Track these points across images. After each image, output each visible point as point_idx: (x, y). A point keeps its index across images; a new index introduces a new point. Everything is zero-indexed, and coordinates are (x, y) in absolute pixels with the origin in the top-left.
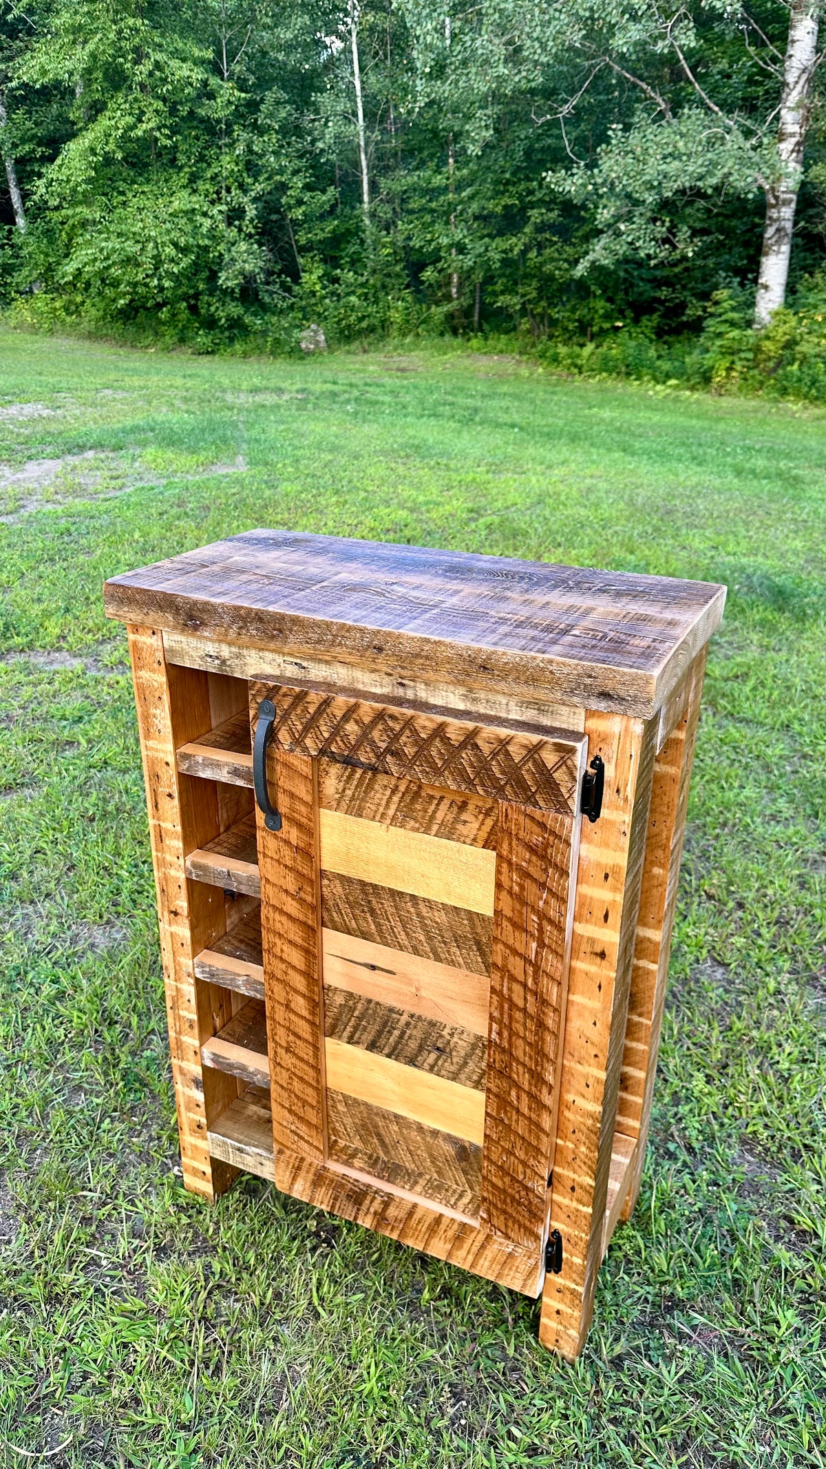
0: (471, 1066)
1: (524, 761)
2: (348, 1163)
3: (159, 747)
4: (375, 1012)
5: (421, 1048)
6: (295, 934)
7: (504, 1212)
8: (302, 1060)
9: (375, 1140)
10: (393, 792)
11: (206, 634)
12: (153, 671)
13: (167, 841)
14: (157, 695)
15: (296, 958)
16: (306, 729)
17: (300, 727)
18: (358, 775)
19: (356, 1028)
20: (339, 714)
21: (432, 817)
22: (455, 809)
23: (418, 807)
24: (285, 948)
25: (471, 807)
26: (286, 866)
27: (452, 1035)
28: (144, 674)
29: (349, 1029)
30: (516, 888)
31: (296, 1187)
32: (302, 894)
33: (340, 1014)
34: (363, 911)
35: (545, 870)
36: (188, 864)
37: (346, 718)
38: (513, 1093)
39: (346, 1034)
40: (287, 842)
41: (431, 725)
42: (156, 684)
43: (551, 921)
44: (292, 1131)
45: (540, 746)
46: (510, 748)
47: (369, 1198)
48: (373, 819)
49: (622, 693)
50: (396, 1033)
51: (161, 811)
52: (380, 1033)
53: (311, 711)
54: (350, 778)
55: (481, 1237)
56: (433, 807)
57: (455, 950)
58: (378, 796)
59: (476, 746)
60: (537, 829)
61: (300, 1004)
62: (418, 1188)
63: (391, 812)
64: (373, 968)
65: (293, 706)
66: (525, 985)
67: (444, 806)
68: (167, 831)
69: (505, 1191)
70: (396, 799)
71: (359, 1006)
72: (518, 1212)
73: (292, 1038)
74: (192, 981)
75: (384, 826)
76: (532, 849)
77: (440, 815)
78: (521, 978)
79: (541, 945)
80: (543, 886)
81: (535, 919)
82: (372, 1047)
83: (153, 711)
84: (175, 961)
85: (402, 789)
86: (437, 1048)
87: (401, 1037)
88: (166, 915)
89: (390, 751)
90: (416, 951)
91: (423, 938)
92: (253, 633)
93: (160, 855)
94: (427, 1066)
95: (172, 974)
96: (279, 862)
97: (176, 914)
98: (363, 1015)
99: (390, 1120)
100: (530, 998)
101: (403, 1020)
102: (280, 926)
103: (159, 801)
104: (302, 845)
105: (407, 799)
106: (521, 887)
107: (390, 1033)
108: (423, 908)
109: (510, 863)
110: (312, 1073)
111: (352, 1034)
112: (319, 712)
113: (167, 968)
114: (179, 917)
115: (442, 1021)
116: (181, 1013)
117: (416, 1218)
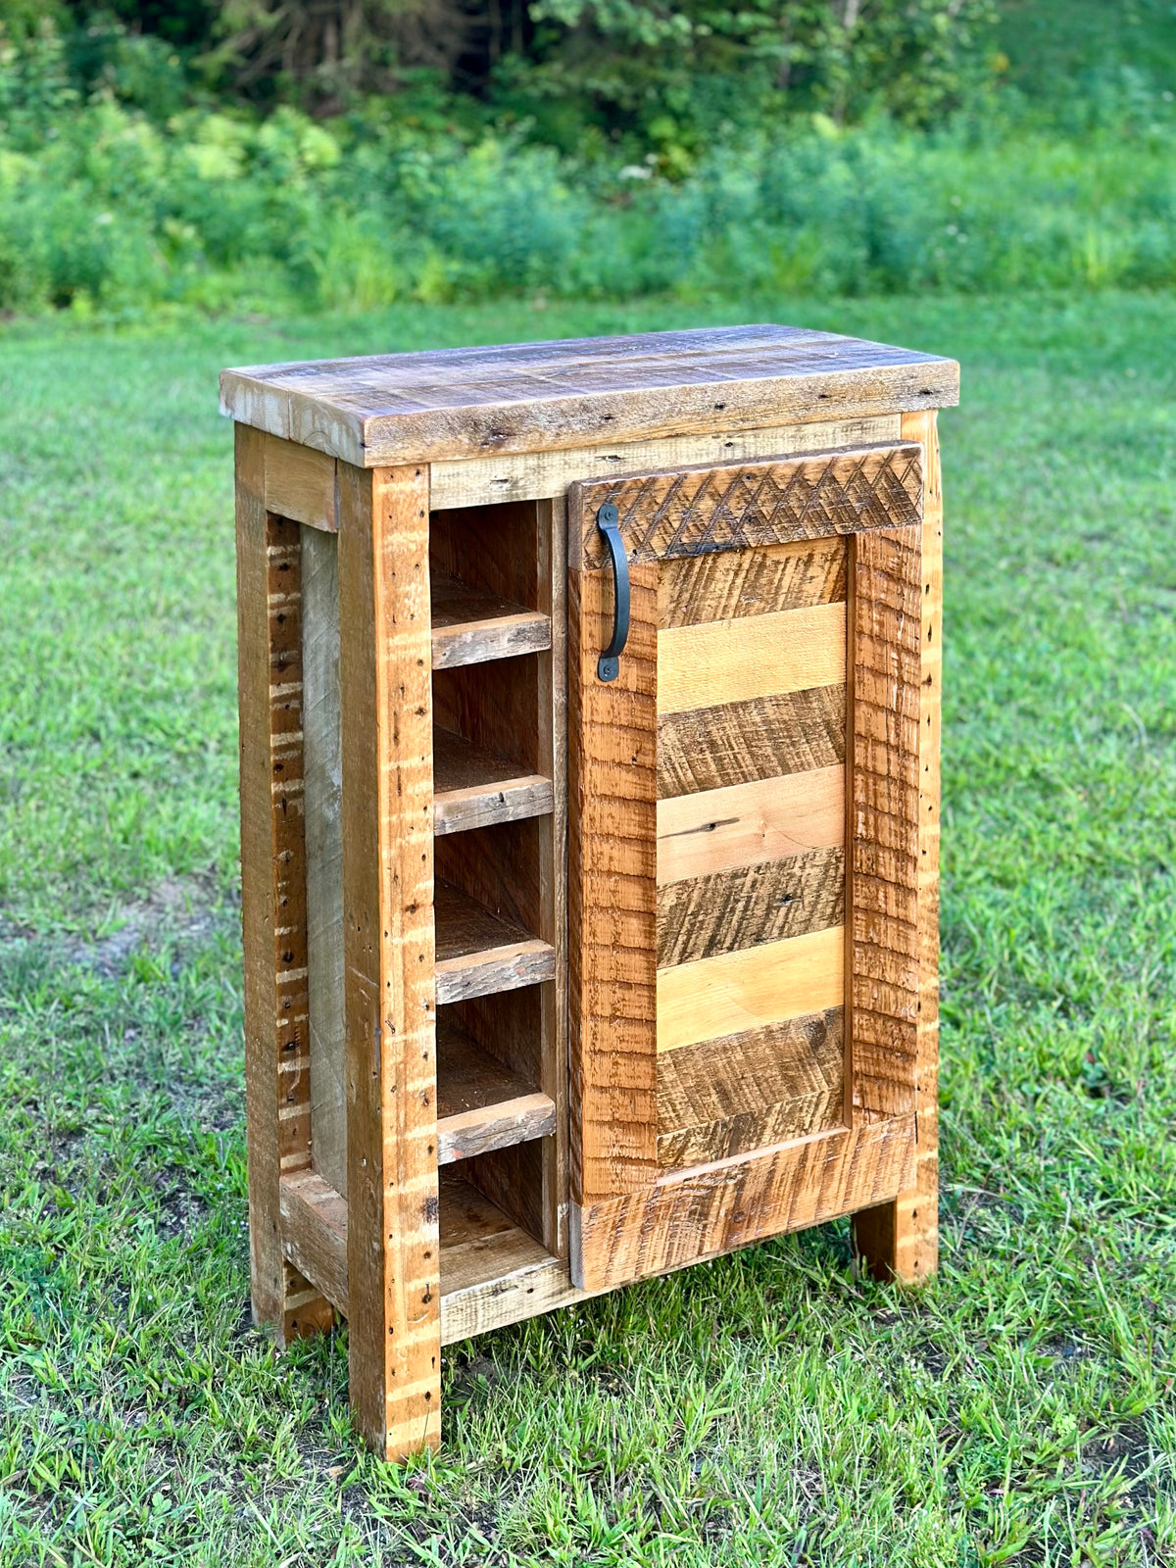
0: (824, 894)
1: (877, 480)
2: (678, 1165)
3: (411, 640)
4: (715, 891)
5: (769, 908)
6: (628, 822)
7: (878, 1077)
8: (633, 1021)
9: (714, 1098)
10: (736, 574)
11: (513, 448)
12: (412, 529)
13: (409, 790)
14: (413, 562)
15: (628, 859)
16: (653, 526)
17: (645, 526)
18: (696, 569)
19: (689, 933)
20: (691, 492)
21: (779, 587)
22: (802, 567)
23: (763, 581)
24: (615, 853)
25: (817, 558)
26: (621, 727)
27: (802, 868)
28: (396, 538)
29: (682, 938)
30: (876, 628)
31: (616, 1262)
32: (641, 759)
33: (670, 923)
34: (702, 751)
35: (901, 594)
36: (440, 811)
37: (698, 496)
38: (881, 895)
39: (677, 951)
40: (624, 690)
41: (789, 472)
42: (413, 547)
43: (908, 651)
44: (614, 1160)
45: (890, 458)
46: (865, 470)
47: (718, 1193)
48: (714, 618)
49: (937, 386)
50: (740, 906)
51: (402, 745)
52: (720, 920)
53: (660, 500)
54: (687, 573)
55: (854, 1140)
56: (778, 576)
57: (805, 747)
58: (720, 586)
59: (834, 479)
60: (892, 550)
61: (633, 931)
62: (766, 1138)
63: (733, 602)
64: (713, 826)
65: (638, 501)
66: (887, 744)
67: (790, 569)
68: (410, 771)
69: (878, 1045)
70: (739, 581)
71: (695, 895)
72: (892, 1066)
73: (619, 993)
74: (432, 1015)
75: (726, 623)
76: (889, 575)
77: (786, 583)
78: (884, 738)
79: (901, 682)
80: (900, 613)
81: (894, 655)
82: (712, 947)
83: (404, 588)
84: (405, 996)
85: (746, 566)
86: (787, 898)
87: (746, 909)
88: (397, 917)
89: (749, 519)
90: (763, 774)
91: (769, 751)
92: (577, 428)
93: (394, 818)
94: (776, 932)
95: (399, 1027)
96: (611, 724)
97: (413, 908)
98: (699, 906)
99: (733, 1049)
100: (893, 757)
101: (749, 880)
102: (608, 822)
103: (401, 727)
104: (643, 686)
105: (752, 576)
106: (881, 624)
107: (733, 910)
108: (769, 709)
109: (870, 601)
110: (643, 1032)
111: (686, 943)
112: (669, 498)
113: (390, 1016)
114: (419, 911)
115: (792, 854)
116: (411, 1087)
117: (777, 1177)
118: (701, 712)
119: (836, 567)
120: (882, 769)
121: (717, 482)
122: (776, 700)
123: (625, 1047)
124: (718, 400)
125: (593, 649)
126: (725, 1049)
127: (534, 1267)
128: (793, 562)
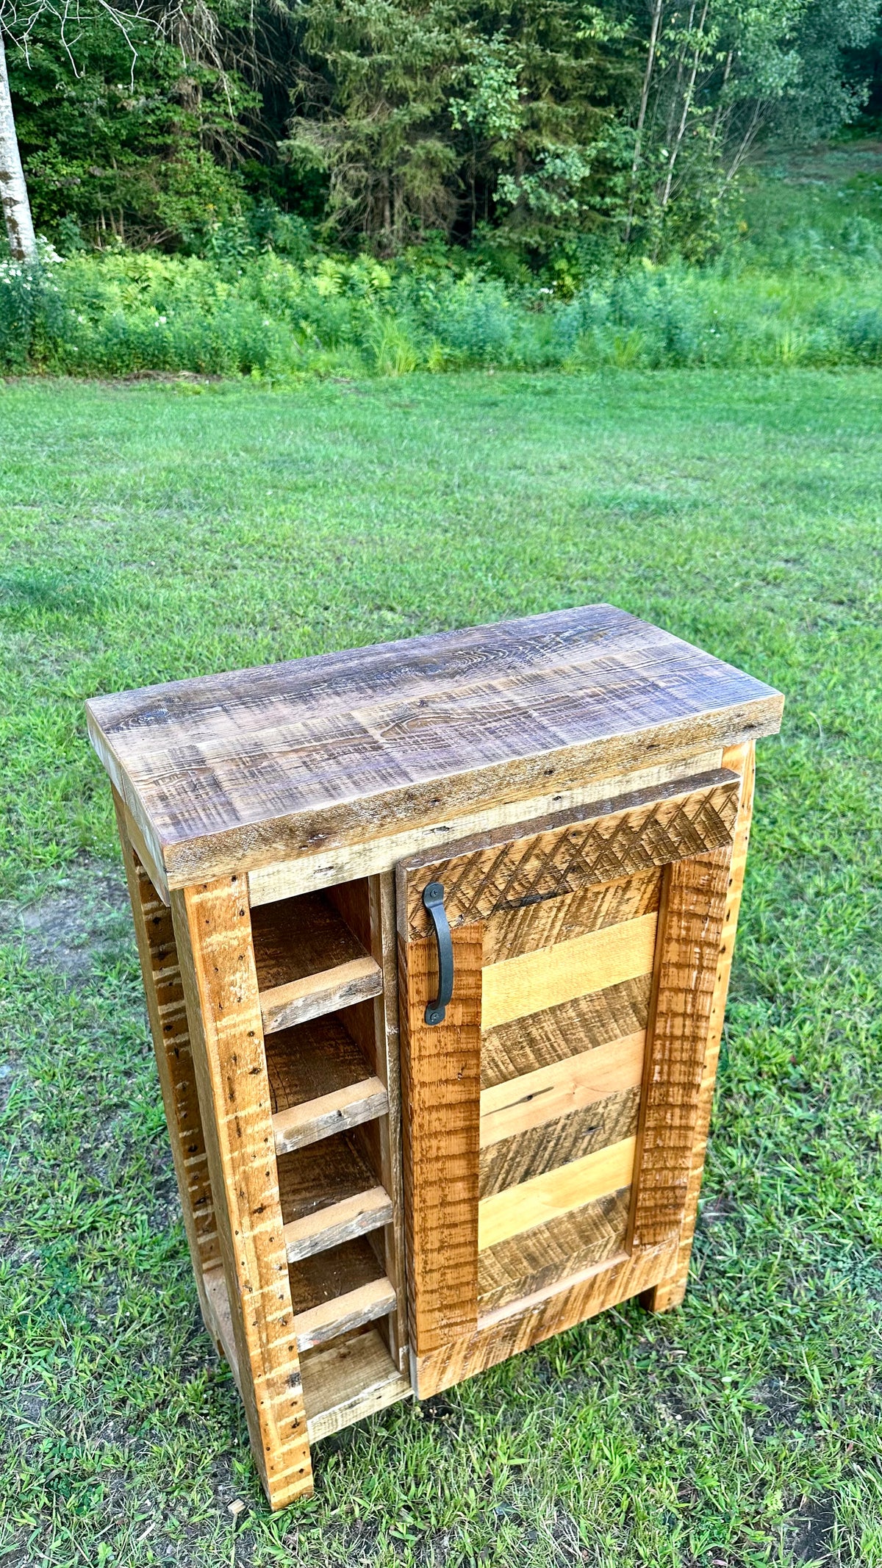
0: (622, 1120)
1: (697, 815)
2: (496, 1309)
3: (240, 1018)
4: (530, 1139)
5: (576, 1140)
6: (454, 1120)
7: (653, 1224)
8: (458, 1246)
9: (526, 1264)
10: (559, 909)
12: (233, 927)
13: (248, 1130)
14: (236, 955)
16: (479, 892)
17: (471, 894)
18: (520, 917)
19: (508, 1173)
20: (518, 857)
21: (598, 913)
22: (620, 892)
23: (583, 910)
24: (442, 1144)
25: (635, 884)
26: (447, 1054)
27: (605, 1107)
28: (216, 939)
29: (501, 1177)
30: (683, 933)
31: (444, 1378)
32: (466, 1073)
33: (492, 1169)
34: (521, 1048)
35: (709, 903)
36: (280, 1136)
37: (525, 859)
38: (669, 1115)
39: (497, 1185)
40: (450, 1027)
41: (614, 823)
42: (234, 943)
43: (709, 944)
44: (442, 1327)
45: (711, 795)
46: (685, 810)
47: (524, 1322)
48: (536, 948)
50: (552, 1144)
51: (238, 1100)
52: (534, 1157)
53: (486, 870)
54: (511, 920)
55: (632, 1264)
56: (598, 903)
57: (613, 1025)
58: (543, 921)
59: (656, 822)
60: (704, 870)
61: (458, 1191)
63: (555, 932)
64: (530, 1097)
65: (464, 874)
66: (684, 1014)
67: (609, 896)
68: (248, 1116)
69: (656, 1207)
70: (561, 915)
71: (514, 1146)
72: (666, 1215)
73: (446, 1232)
74: (286, 1272)
75: (547, 949)
76: (699, 891)
77: (604, 909)
78: (681, 1011)
79: (700, 969)
80: (705, 917)
81: (697, 950)
82: (526, 1176)
83: (229, 980)
84: (259, 1266)
85: (568, 901)
86: (591, 1129)
87: (556, 1145)
88: (246, 1221)
89: (572, 869)
90: (575, 1051)
91: (582, 1035)
92: (401, 816)
93: (236, 1154)
94: (580, 1153)
95: (255, 1284)
96: (438, 1055)
97: (261, 1210)
98: (517, 1152)
99: (541, 1232)
100: (688, 1022)
101: (559, 1127)
102: (437, 1124)
103: (237, 1087)
104: (467, 1019)
105: (573, 909)
106: (688, 929)
107: (545, 1149)
108: (584, 1006)
109: (679, 914)
110: (469, 1249)
111: (504, 1180)
112: (496, 866)
113: (247, 1282)
114: (267, 1212)
115: (597, 1100)
116: (269, 1319)
117: (572, 1299)
118: (522, 1021)
119: (651, 887)
120: (678, 1032)
121: (543, 844)
122: (590, 999)
123: (451, 1262)
124: (548, 767)
125: (420, 1002)
126: (535, 1234)
127: (382, 1384)
128: (612, 891)
